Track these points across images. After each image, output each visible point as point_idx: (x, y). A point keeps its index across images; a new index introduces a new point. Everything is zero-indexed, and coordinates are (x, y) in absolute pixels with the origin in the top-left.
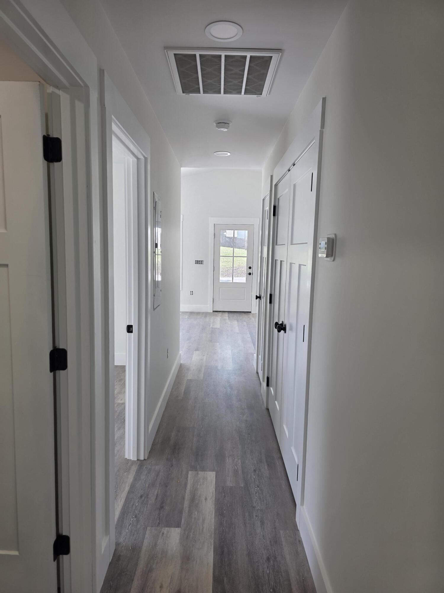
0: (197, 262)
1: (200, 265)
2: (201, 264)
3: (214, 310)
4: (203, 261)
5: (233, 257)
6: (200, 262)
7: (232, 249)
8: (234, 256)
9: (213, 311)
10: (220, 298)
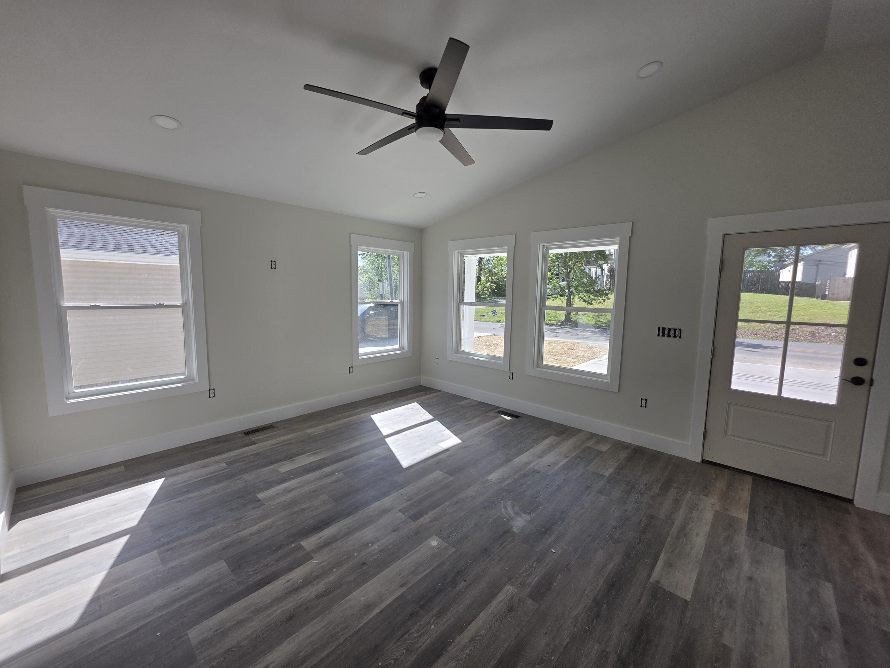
0: (664, 332)
1: (672, 339)
2: (675, 336)
3: (706, 458)
4: (680, 330)
5: (788, 323)
6: (672, 332)
7: (787, 298)
8: (793, 320)
9: (703, 461)
10: (730, 432)
